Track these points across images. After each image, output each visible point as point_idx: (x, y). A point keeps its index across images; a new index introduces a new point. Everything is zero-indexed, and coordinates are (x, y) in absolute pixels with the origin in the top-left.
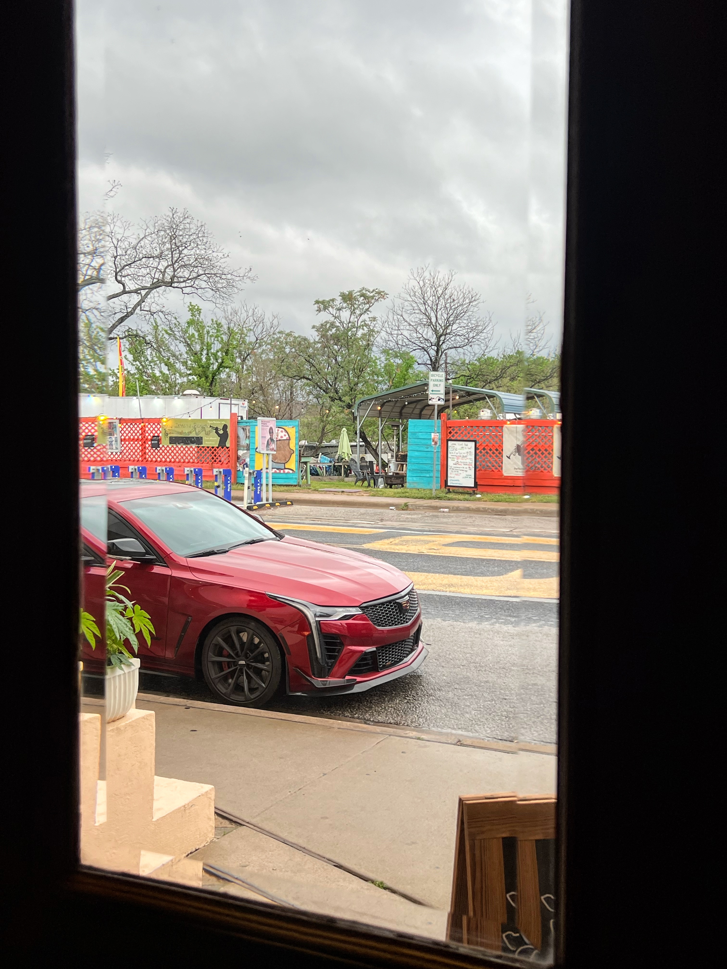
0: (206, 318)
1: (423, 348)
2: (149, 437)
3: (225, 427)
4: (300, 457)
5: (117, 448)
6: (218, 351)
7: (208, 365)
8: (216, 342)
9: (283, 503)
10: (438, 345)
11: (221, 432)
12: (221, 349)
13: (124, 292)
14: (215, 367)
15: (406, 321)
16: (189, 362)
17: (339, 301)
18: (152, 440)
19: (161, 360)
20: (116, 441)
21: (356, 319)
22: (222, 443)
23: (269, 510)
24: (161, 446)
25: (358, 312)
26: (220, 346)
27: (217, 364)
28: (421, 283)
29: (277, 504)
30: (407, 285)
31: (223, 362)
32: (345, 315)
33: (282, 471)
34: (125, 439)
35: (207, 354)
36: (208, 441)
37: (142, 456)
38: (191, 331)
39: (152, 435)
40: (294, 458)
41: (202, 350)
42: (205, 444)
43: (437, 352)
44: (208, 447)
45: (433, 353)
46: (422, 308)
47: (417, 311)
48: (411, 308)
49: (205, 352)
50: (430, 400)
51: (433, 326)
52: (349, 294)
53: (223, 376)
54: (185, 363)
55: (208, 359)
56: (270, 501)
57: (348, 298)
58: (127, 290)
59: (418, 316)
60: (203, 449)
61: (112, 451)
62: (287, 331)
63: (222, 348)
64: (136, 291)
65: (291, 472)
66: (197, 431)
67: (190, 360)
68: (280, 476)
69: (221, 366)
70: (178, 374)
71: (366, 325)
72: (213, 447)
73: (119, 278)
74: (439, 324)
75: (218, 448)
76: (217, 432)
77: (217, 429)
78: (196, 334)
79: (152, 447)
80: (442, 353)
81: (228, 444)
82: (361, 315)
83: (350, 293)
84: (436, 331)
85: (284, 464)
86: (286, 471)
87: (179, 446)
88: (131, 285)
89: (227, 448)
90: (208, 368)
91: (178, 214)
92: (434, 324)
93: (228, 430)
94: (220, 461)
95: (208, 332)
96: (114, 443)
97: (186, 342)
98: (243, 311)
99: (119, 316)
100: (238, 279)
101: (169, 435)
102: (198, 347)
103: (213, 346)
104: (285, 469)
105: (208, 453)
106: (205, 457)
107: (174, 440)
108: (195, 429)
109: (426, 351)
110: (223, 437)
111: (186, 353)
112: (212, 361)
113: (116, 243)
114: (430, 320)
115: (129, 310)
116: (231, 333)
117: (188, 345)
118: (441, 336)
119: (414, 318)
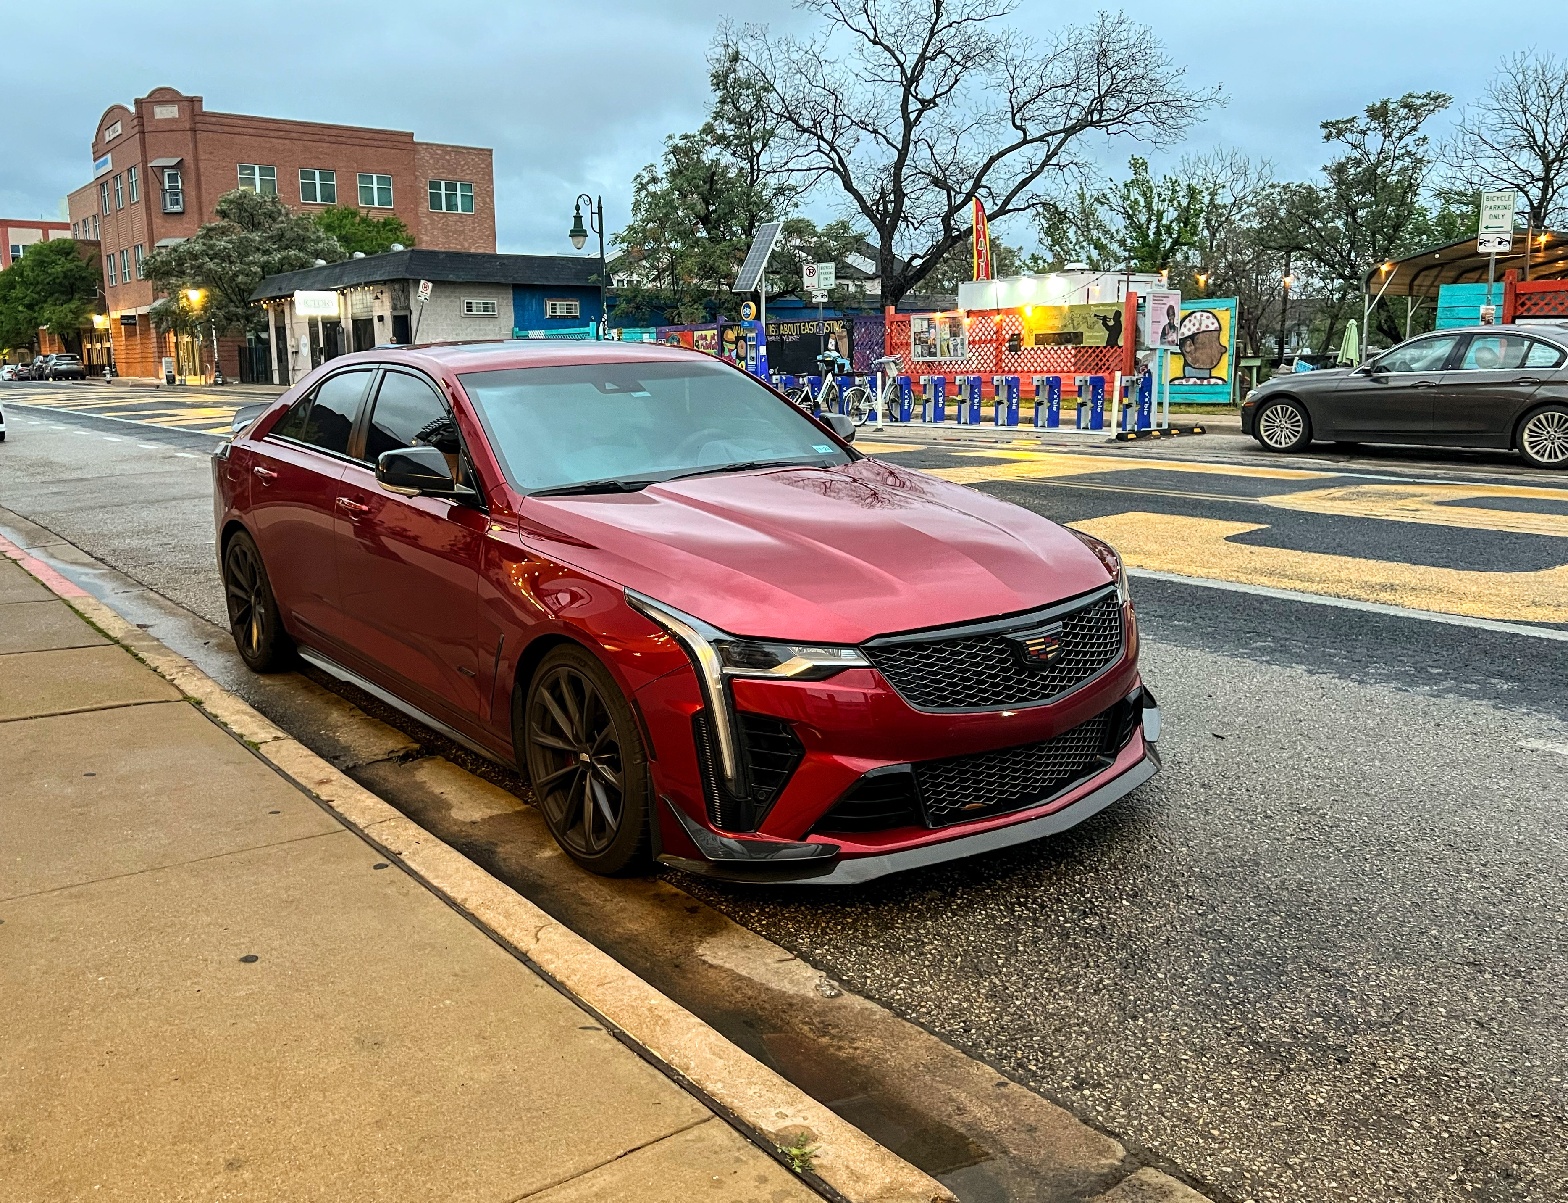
0: (1155, 176)
1: (1518, 186)
2: (1007, 337)
3: (1118, 314)
4: (1238, 359)
5: (963, 355)
6: (1172, 222)
7: (1158, 241)
8: (1171, 209)
9: (1187, 431)
10: (1547, 181)
11: (1111, 323)
12: (1178, 219)
13: (1025, 142)
14: (1168, 246)
15: (1486, 143)
16: (1129, 241)
17: (1363, 121)
18: (1009, 341)
19: (1090, 240)
20: (962, 344)
21: (1392, 147)
22: (1112, 342)
23: (1158, 441)
24: (1022, 348)
25: (1396, 134)
26: (1176, 214)
27: (1170, 240)
28: (1520, 78)
29: (1173, 432)
30: (1494, 83)
31: (1179, 237)
32: (1374, 143)
33: (1205, 382)
34: (974, 341)
35: (1157, 227)
36: (1091, 337)
37: (996, 365)
38: (1135, 194)
39: (1010, 332)
40: (1226, 360)
41: (1149, 221)
42: (1087, 342)
43: (1544, 191)
44: (1090, 348)
45: (1535, 192)
46: (1519, 117)
47: (1509, 126)
48: (1500, 120)
49: (1153, 225)
50: (1481, 244)
51: (1539, 147)
52: (1381, 106)
53: (1179, 257)
54: (1122, 243)
55: (1158, 233)
56: (1165, 426)
57: (1379, 113)
58: (1028, 138)
59: (1509, 132)
60: (1083, 351)
61: (956, 358)
62: (1283, 183)
63: (1179, 215)
64: (1041, 139)
65: (1220, 382)
66: (1075, 323)
67: (1131, 238)
68: (1203, 389)
69: (1176, 242)
70: (1111, 259)
71: (1409, 153)
72: (1098, 348)
73: (1018, 122)
74: (1550, 144)
75: (1105, 347)
76: (1105, 324)
77: (1105, 319)
78: (1142, 202)
79: (1010, 351)
80: (1554, 192)
81: (1121, 342)
82: (1400, 139)
83: (1384, 105)
84: (1544, 156)
85: (1210, 369)
86: (1213, 381)
87: (1049, 348)
88: (1034, 131)
89: (1120, 347)
90: (1158, 248)
91: (1111, 19)
92: (1539, 143)
93: (1123, 319)
94: (1108, 368)
95: (1159, 195)
96: (959, 346)
97: (1126, 212)
98: (1217, 160)
99: (1020, 179)
100: (1197, 104)
101: (1035, 333)
102: (1143, 219)
103: (1165, 214)
104: (1211, 377)
105: (1090, 356)
106: (1086, 364)
107: (1040, 340)
108: (1073, 320)
109: (1522, 190)
110: (1114, 332)
111: (1126, 227)
112: (1164, 237)
113: (1012, 70)
114: (1534, 137)
115: (1035, 168)
116: (1192, 193)
117: (1130, 217)
118: (1553, 162)
119: (1500, 139)
